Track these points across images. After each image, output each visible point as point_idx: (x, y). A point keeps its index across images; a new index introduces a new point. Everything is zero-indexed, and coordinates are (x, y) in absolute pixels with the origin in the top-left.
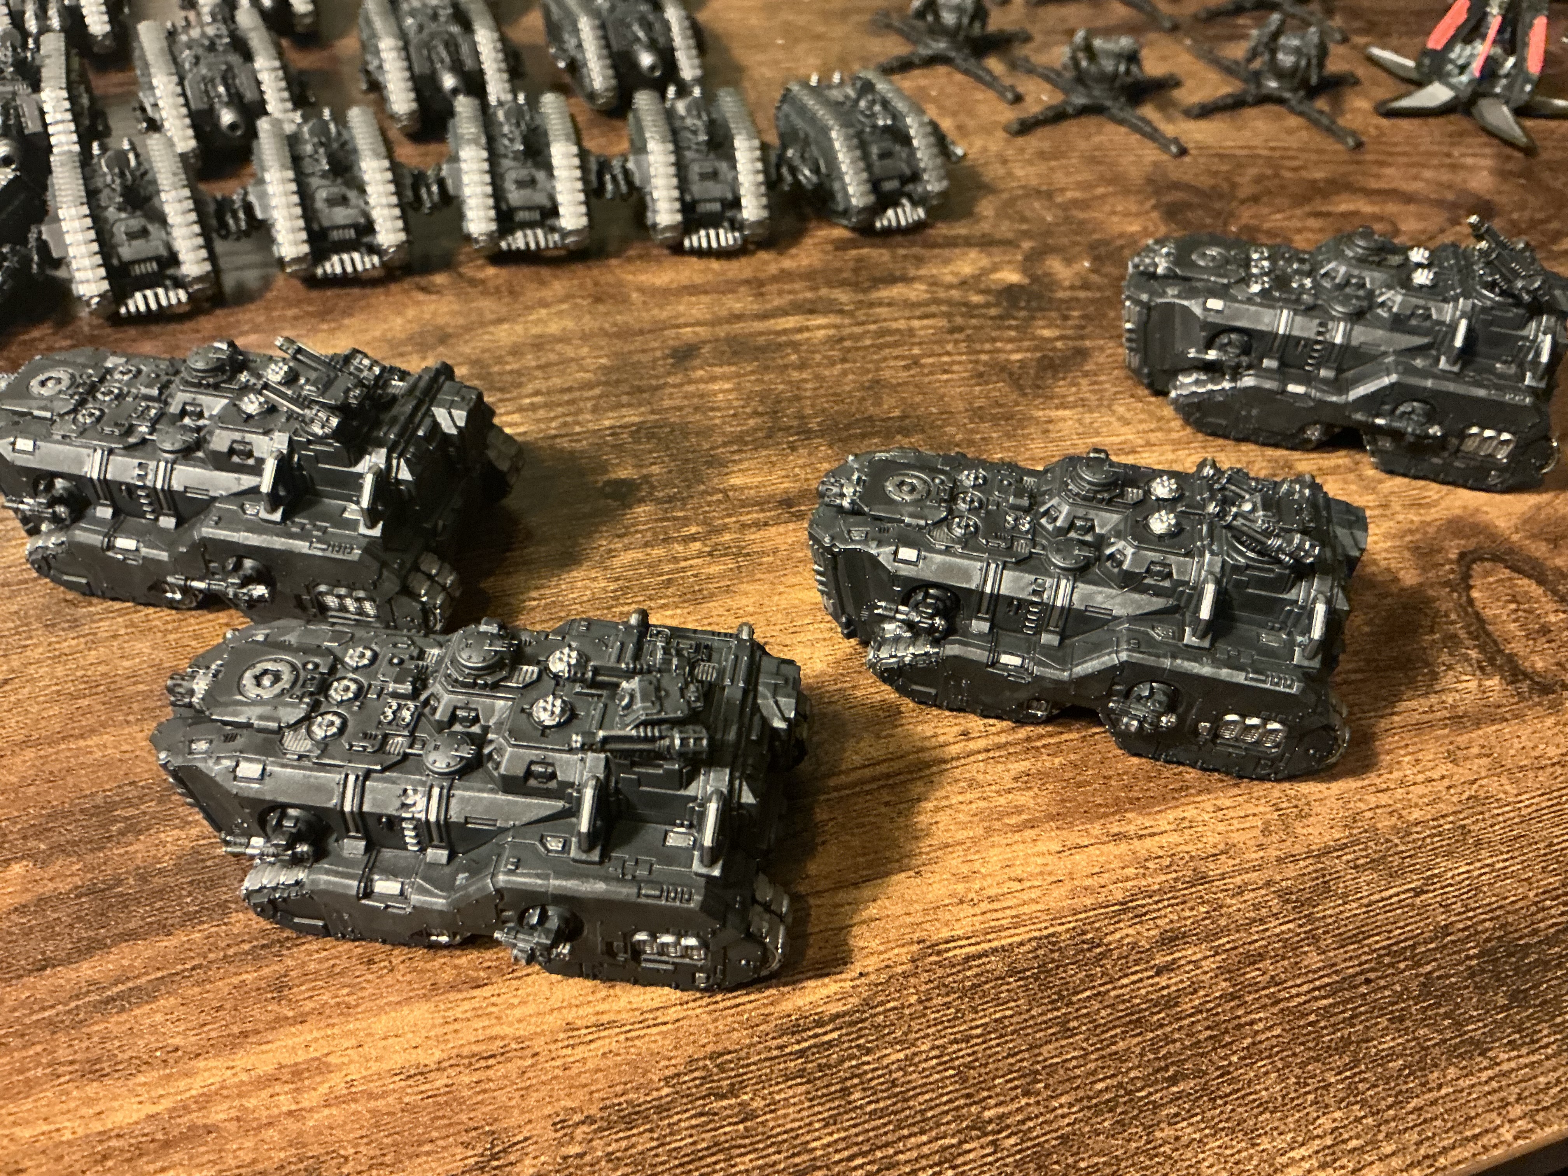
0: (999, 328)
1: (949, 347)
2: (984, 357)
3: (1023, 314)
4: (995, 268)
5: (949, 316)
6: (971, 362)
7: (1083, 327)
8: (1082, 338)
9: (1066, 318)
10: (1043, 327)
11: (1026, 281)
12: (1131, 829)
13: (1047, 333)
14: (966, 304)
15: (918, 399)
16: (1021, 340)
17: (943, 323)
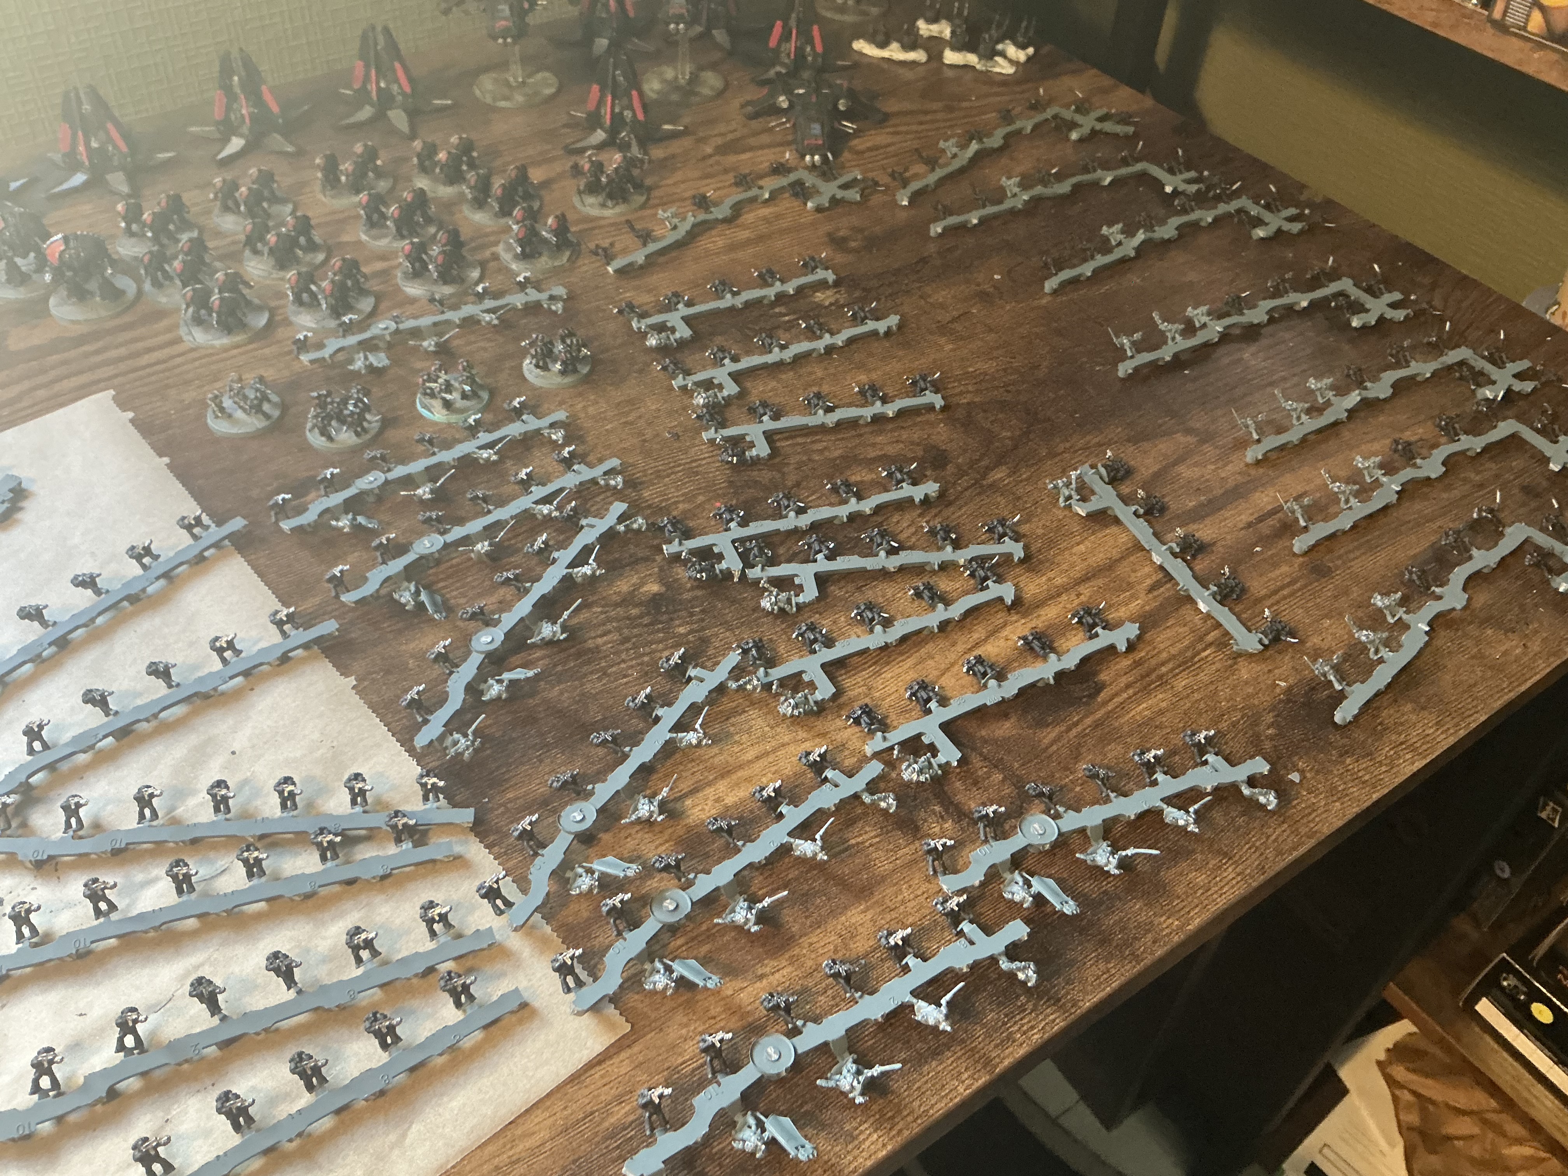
0: (652, 633)
1: (623, 656)
2: (646, 659)
3: (665, 617)
4: (643, 584)
5: (619, 629)
6: (639, 664)
7: (703, 620)
8: (703, 629)
9: (692, 615)
10: (679, 626)
11: (663, 589)
12: (767, 970)
13: (682, 630)
14: (628, 618)
15: (611, 702)
16: (666, 640)
17: (615, 636)
